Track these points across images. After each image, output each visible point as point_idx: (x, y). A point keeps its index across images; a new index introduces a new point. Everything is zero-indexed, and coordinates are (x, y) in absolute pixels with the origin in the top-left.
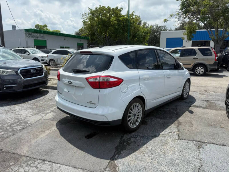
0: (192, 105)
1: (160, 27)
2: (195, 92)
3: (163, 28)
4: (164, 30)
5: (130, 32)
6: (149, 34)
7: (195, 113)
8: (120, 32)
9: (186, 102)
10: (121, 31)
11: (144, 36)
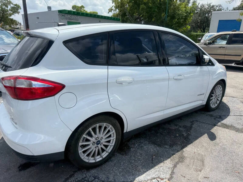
0: (219, 122)
1: (213, 6)
2: (234, 99)
3: (218, 8)
4: (218, 10)
5: (168, 11)
6: (192, 14)
7: (217, 140)
8: (154, 11)
9: (211, 116)
10: (156, 10)
11: (186, 16)
